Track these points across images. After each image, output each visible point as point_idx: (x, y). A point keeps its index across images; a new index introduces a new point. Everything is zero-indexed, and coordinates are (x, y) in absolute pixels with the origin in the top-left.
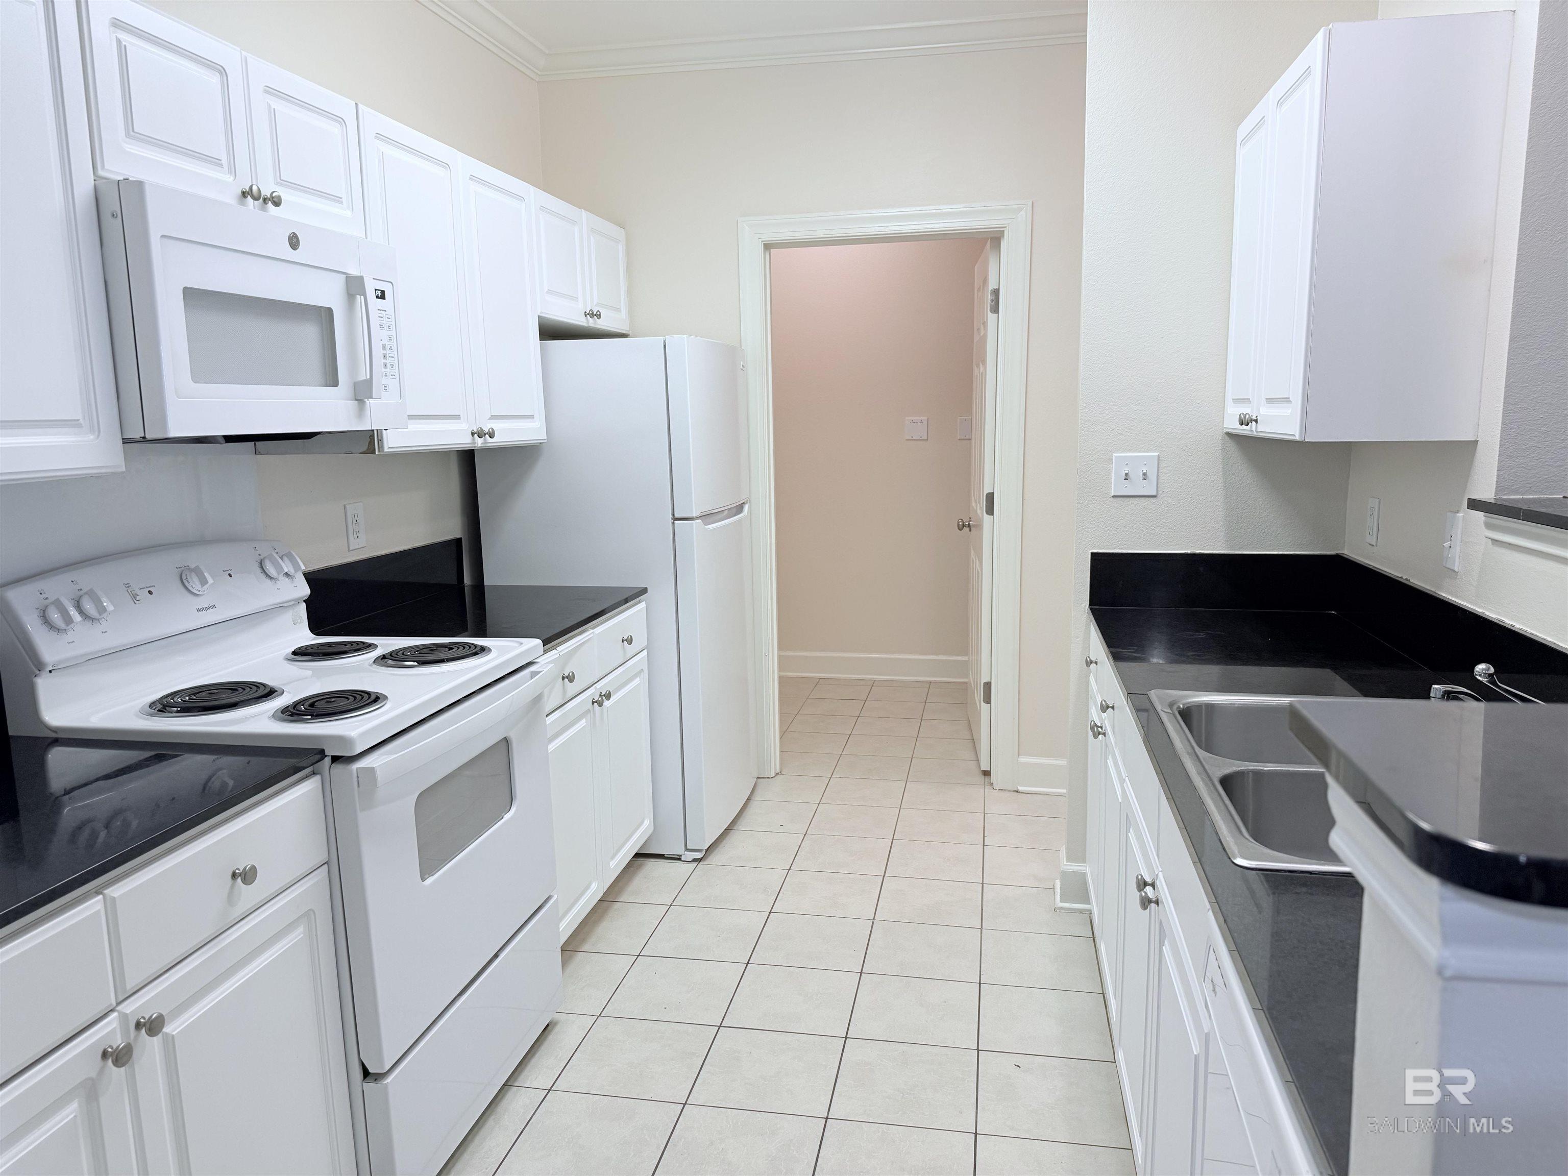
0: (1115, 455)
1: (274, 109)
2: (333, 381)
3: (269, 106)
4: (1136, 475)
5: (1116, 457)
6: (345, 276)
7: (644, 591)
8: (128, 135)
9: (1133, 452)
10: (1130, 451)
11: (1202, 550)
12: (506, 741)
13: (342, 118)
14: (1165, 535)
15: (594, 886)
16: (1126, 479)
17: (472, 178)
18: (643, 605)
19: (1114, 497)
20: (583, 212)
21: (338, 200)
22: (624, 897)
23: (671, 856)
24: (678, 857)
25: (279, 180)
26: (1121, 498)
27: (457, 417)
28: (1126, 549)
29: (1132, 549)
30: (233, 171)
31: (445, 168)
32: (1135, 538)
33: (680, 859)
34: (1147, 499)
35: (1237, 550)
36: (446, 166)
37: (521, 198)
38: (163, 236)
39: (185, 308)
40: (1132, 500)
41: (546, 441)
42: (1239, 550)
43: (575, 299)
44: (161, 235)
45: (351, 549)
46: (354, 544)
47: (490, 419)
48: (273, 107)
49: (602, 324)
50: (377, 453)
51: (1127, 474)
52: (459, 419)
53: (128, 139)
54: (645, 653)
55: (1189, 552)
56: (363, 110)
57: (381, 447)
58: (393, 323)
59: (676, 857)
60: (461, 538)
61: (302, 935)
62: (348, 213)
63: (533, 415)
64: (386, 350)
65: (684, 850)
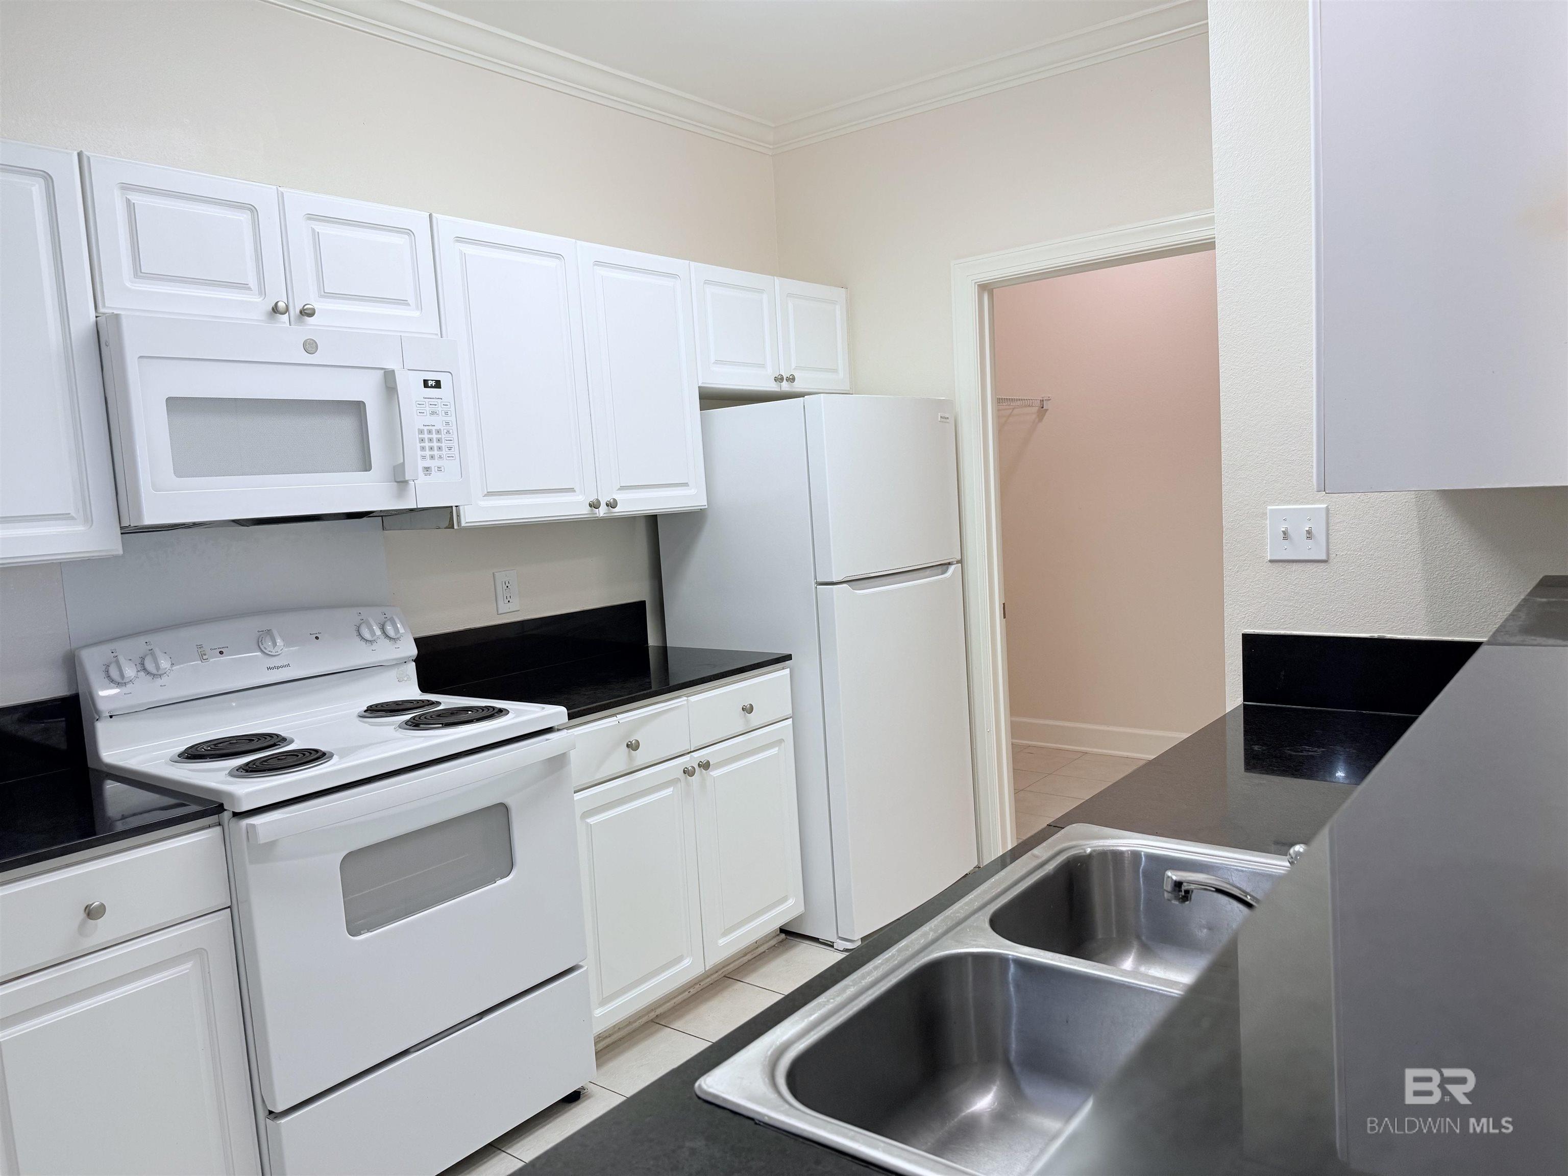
0: (1269, 507)
1: (318, 232)
2: (366, 465)
3: (313, 230)
4: (1298, 535)
5: (1270, 510)
6: (383, 371)
7: (788, 657)
8: (136, 275)
9: (1293, 504)
10: (1289, 503)
11: (1395, 634)
12: (502, 810)
13: (409, 230)
14: (1342, 612)
15: (687, 962)
16: (1285, 538)
17: (598, 263)
18: (787, 671)
19: (1271, 561)
20: (775, 279)
21: (404, 302)
22: (752, 979)
23: (825, 942)
24: (831, 944)
25: (323, 293)
26: (1281, 564)
27: (572, 490)
28: (1289, 629)
29: (1299, 630)
30: (262, 292)
31: (557, 258)
32: (1302, 615)
33: (833, 946)
34: (1316, 564)
35: (1445, 635)
36: (558, 256)
37: (674, 276)
38: (141, 357)
39: (168, 415)
40: (1295, 566)
41: (707, 507)
42: (1448, 636)
43: (763, 366)
44: (138, 356)
45: (500, 612)
46: (504, 607)
47: (619, 489)
48: (317, 230)
49: (797, 387)
50: (455, 528)
51: (1284, 533)
52: (574, 491)
53: (137, 280)
54: (790, 721)
55: (1376, 635)
56: (436, 218)
57: (459, 522)
58: (453, 409)
59: (829, 943)
60: (644, 602)
61: (188, 971)
62: (417, 314)
63: (687, 483)
64: (441, 434)
65: (836, 938)
